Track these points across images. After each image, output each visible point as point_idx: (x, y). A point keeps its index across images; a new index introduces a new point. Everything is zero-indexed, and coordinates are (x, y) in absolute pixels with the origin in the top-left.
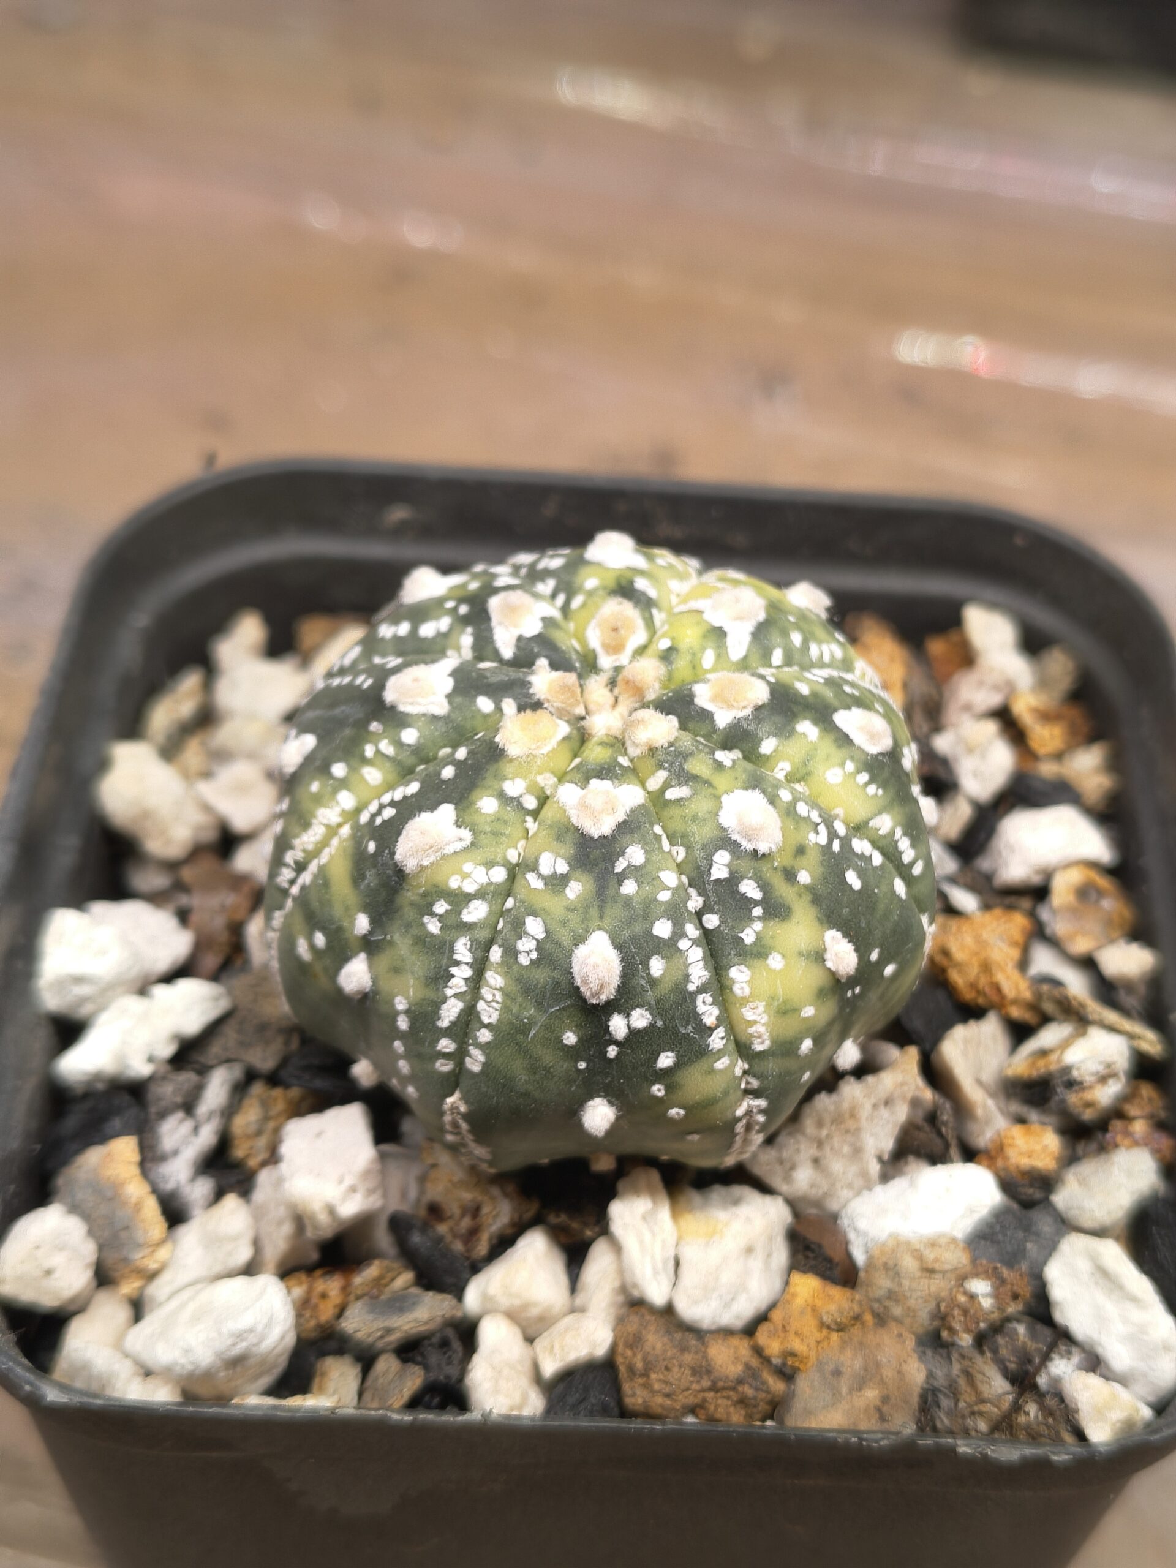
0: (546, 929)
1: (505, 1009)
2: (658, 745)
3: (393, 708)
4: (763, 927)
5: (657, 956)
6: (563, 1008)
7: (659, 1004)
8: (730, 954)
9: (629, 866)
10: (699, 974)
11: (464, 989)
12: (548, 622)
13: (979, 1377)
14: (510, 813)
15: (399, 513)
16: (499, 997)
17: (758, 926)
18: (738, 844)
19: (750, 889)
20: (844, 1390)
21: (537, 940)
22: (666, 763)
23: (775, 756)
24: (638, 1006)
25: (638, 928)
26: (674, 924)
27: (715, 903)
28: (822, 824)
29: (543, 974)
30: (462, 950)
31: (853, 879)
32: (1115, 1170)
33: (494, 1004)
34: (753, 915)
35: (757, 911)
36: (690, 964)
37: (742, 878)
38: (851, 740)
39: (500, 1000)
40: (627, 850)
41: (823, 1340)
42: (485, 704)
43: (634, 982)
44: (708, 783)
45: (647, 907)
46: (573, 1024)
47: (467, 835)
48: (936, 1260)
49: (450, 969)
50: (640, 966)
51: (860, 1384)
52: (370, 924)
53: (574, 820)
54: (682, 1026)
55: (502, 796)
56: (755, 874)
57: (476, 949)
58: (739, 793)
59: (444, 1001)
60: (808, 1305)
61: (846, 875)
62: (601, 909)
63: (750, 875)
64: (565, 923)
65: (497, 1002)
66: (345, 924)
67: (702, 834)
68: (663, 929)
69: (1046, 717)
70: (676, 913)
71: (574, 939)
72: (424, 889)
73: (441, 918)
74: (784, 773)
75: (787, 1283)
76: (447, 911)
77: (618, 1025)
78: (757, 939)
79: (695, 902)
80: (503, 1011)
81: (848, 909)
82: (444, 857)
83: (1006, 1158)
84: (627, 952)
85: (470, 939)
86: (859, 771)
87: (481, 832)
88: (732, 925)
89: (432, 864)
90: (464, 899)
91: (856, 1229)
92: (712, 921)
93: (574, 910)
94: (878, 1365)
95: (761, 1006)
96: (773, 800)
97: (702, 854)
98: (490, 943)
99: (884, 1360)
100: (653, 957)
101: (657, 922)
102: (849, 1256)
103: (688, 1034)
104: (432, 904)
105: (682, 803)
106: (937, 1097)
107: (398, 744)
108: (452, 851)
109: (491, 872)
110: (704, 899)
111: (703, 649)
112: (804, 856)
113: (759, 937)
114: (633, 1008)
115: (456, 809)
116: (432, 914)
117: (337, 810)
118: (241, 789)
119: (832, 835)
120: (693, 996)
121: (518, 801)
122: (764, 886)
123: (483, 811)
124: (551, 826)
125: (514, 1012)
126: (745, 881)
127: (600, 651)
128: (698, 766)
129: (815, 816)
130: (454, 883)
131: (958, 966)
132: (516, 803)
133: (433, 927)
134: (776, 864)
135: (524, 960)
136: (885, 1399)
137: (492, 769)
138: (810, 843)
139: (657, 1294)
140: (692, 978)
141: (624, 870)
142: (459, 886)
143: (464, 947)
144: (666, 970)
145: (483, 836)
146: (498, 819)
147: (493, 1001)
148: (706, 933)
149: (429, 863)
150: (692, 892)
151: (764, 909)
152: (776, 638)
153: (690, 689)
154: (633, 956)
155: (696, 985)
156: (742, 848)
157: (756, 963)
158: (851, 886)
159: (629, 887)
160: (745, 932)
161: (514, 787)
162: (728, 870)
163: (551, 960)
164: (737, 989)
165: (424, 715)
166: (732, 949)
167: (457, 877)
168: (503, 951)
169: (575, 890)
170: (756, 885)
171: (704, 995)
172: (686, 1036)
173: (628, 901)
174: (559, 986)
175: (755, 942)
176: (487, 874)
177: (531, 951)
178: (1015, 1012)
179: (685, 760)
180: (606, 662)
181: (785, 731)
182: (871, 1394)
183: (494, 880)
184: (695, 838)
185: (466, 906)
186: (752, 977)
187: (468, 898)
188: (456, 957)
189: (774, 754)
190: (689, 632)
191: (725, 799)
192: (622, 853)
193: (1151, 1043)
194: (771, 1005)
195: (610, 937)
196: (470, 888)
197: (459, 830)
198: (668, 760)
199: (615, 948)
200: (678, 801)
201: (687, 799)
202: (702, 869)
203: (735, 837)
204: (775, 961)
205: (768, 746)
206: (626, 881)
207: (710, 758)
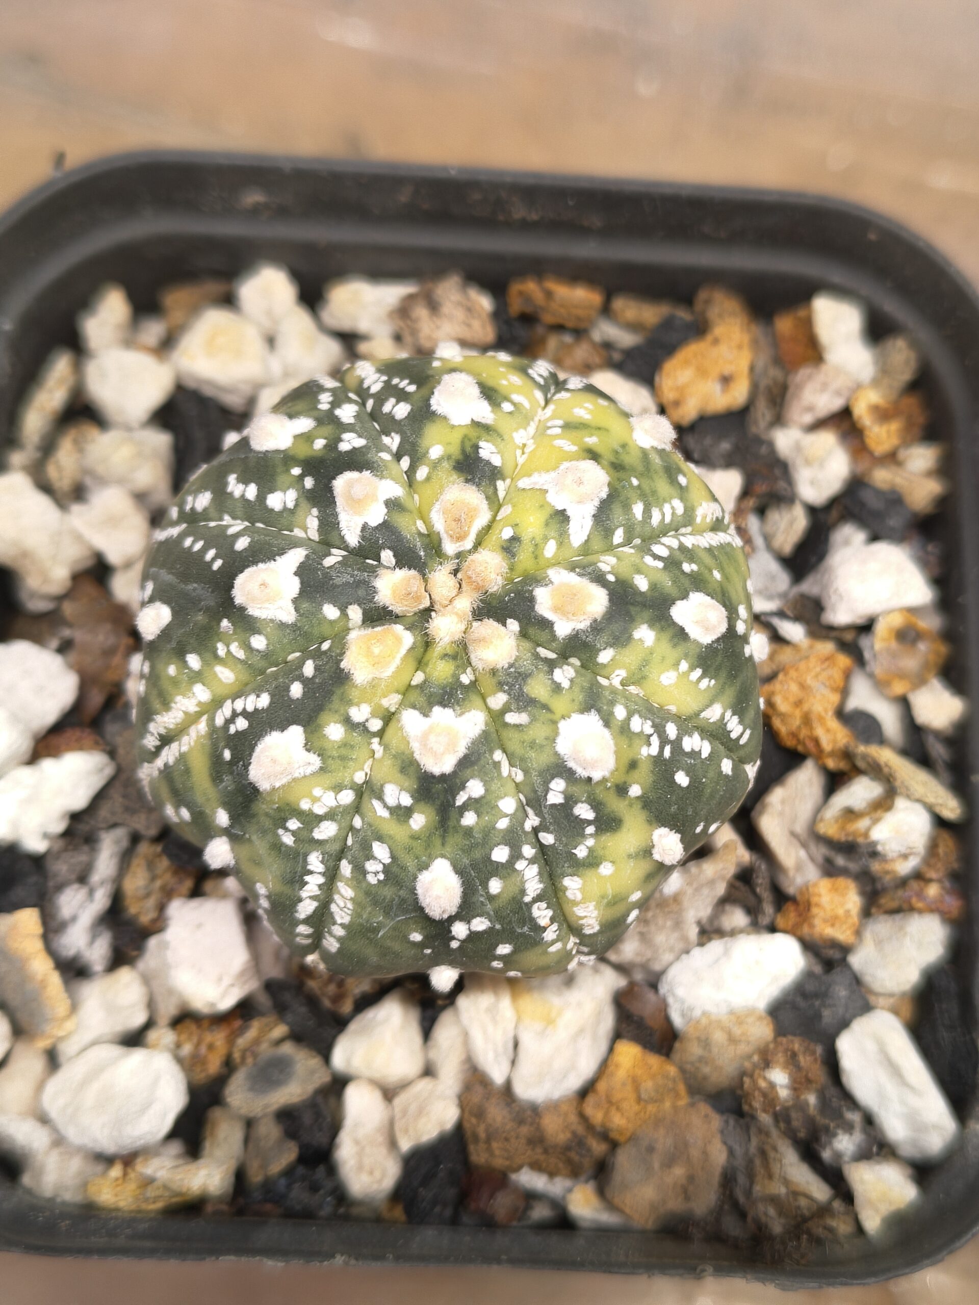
0: (391, 855)
1: (356, 914)
2: (499, 666)
3: (242, 609)
4: (595, 843)
5: (494, 878)
6: (409, 918)
7: (497, 913)
8: (563, 866)
9: (470, 799)
10: (534, 887)
11: (318, 893)
12: (393, 505)
13: (772, 1154)
14: (356, 737)
15: (253, 197)
16: (350, 905)
17: (590, 842)
18: (573, 771)
19: (584, 811)
20: (656, 1165)
21: (384, 864)
22: (507, 685)
23: (612, 665)
24: (478, 916)
25: (477, 854)
26: (511, 847)
27: (551, 823)
28: (655, 734)
29: (389, 892)
30: (315, 862)
31: (682, 779)
32: (907, 941)
33: (345, 910)
34: (586, 833)
35: (590, 830)
36: (526, 881)
37: (576, 803)
38: (687, 634)
39: (351, 907)
40: (467, 784)
41: (640, 1112)
42: (331, 612)
43: (474, 899)
44: (546, 707)
45: (486, 836)
46: (419, 928)
47: (315, 761)
48: (743, 1034)
49: (305, 877)
50: (480, 887)
51: (669, 1162)
52: (230, 820)
53: (417, 756)
54: (519, 927)
55: (347, 721)
56: (589, 797)
57: (328, 861)
58: (576, 717)
59: (300, 900)
60: (629, 1076)
61: (675, 777)
62: (443, 837)
63: (584, 799)
64: (409, 851)
65: (349, 909)
66: (207, 811)
67: (539, 760)
68: (500, 854)
69: (883, 414)
70: (513, 839)
71: (418, 865)
72: (277, 805)
73: (294, 833)
74: (620, 678)
75: (611, 1050)
76: (299, 828)
77: (460, 930)
78: (589, 853)
79: (532, 821)
80: (354, 916)
81: (676, 806)
82: (295, 780)
83: (812, 926)
84: (467, 876)
85: (321, 852)
86: (692, 668)
87: (330, 757)
88: (566, 843)
89: (283, 786)
90: (315, 819)
91: (674, 995)
92: (548, 839)
93: (418, 838)
94: (686, 1145)
95: (592, 906)
96: (607, 721)
97: (540, 780)
98: (339, 858)
99: (692, 1141)
100: (492, 879)
101: (496, 849)
102: (668, 1020)
103: (525, 933)
104: (285, 820)
105: (521, 728)
106: (754, 857)
107: (248, 647)
108: (302, 774)
109: (340, 796)
110: (540, 819)
111: (546, 539)
112: (636, 771)
113: (591, 850)
114: (474, 917)
115: (305, 732)
116: (286, 829)
117: (194, 701)
118: (112, 522)
119: (664, 741)
120: (529, 906)
121: (364, 726)
122: (596, 805)
123: (330, 737)
124: (394, 756)
125: (364, 917)
126: (580, 805)
127: (444, 536)
128: (537, 688)
129: (648, 729)
130: (305, 805)
131: (783, 716)
132: (362, 728)
133: (288, 840)
134: (609, 784)
135: (372, 879)
136: (691, 1178)
137: (339, 692)
138: (643, 757)
139: (498, 1075)
140: (528, 892)
141: (464, 803)
142: (310, 809)
143: (316, 859)
144: (503, 889)
145: (330, 761)
146: (345, 744)
147: (345, 907)
148: (542, 848)
149: (281, 784)
150: (530, 811)
151: (596, 827)
152: (618, 515)
153: (532, 591)
154: (473, 879)
155: (532, 897)
156: (577, 775)
157: (590, 873)
158: (680, 785)
159: (469, 819)
160: (578, 848)
161: (359, 714)
162: (563, 796)
163: (397, 882)
164: (569, 894)
165: (272, 621)
166: (565, 862)
167: (308, 800)
168: (353, 867)
169: (418, 821)
170: (589, 807)
171: (539, 903)
172: (522, 935)
173: (468, 831)
174: (405, 903)
175: (588, 857)
176: (336, 799)
177: (378, 873)
178: (831, 764)
179: (525, 681)
180: (450, 548)
181: (621, 640)
182: (679, 1172)
183: (342, 803)
184: (532, 765)
185: (317, 825)
186: (584, 885)
187: (320, 819)
188: (309, 867)
189: (611, 662)
190: (532, 519)
191: (562, 725)
192: (463, 787)
193: (951, 808)
194: (601, 902)
195: (451, 863)
196: (319, 810)
197: (307, 753)
198: (508, 682)
199: (456, 874)
200: (518, 726)
201: (526, 726)
202: (540, 794)
203: (571, 764)
204: (606, 869)
205: (605, 656)
206: (467, 813)
207: (549, 679)
